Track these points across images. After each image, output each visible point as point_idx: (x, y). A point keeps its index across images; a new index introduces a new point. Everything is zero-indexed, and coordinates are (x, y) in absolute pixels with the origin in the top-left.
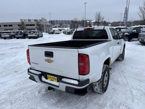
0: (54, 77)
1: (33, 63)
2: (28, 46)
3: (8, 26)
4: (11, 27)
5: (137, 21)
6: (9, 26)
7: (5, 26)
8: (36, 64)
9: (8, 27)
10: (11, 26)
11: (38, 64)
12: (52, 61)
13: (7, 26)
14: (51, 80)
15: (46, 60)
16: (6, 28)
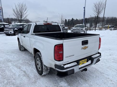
0: (84, 60)
1: (67, 57)
8: (72, 56)
12: (87, 47)
14: (82, 64)
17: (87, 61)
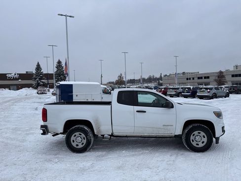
3: (203, 78)
4: (207, 80)
6: (205, 78)
7: (199, 78)
9: (203, 80)
10: (208, 77)
13: (201, 78)
16: (200, 81)
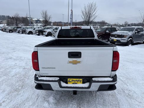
0: (77, 79)
1: (44, 68)
2: (35, 46)
5: (80, 22)
8: (52, 68)
11: (54, 68)
12: (79, 62)
14: (73, 83)
15: (70, 62)
17: (83, 83)
